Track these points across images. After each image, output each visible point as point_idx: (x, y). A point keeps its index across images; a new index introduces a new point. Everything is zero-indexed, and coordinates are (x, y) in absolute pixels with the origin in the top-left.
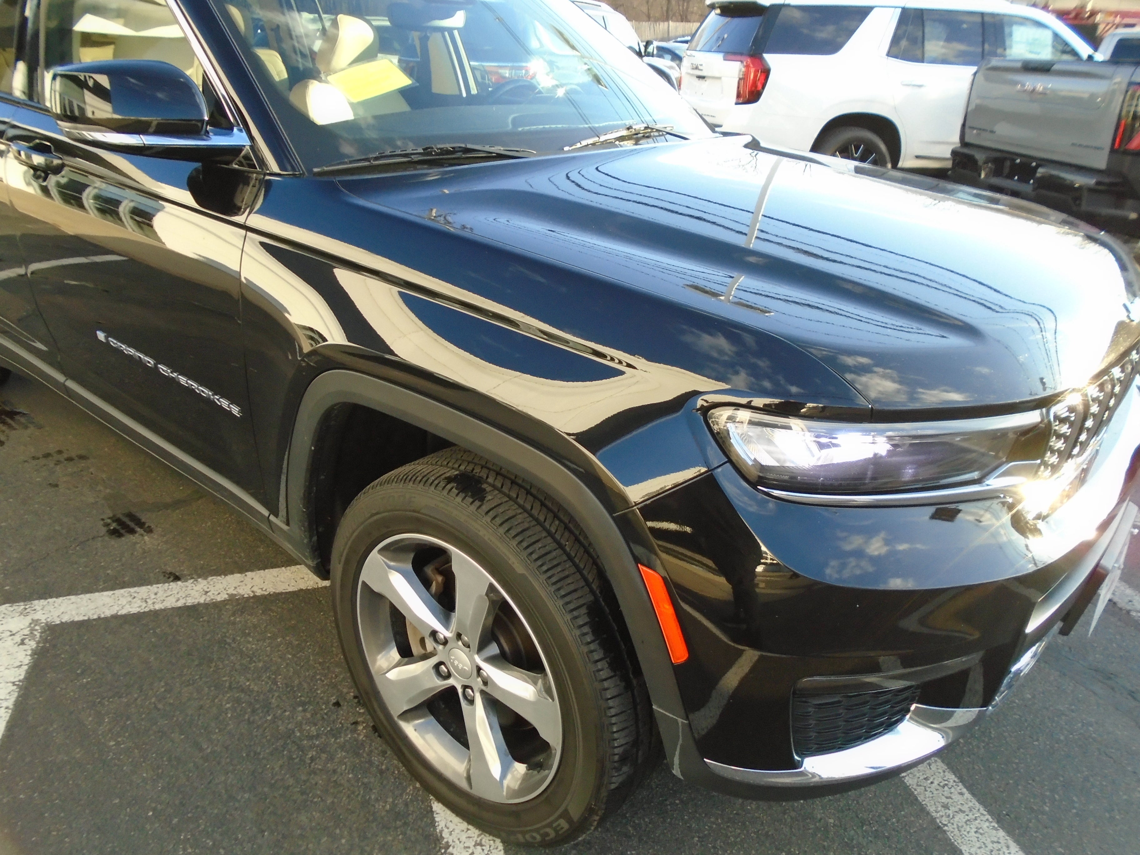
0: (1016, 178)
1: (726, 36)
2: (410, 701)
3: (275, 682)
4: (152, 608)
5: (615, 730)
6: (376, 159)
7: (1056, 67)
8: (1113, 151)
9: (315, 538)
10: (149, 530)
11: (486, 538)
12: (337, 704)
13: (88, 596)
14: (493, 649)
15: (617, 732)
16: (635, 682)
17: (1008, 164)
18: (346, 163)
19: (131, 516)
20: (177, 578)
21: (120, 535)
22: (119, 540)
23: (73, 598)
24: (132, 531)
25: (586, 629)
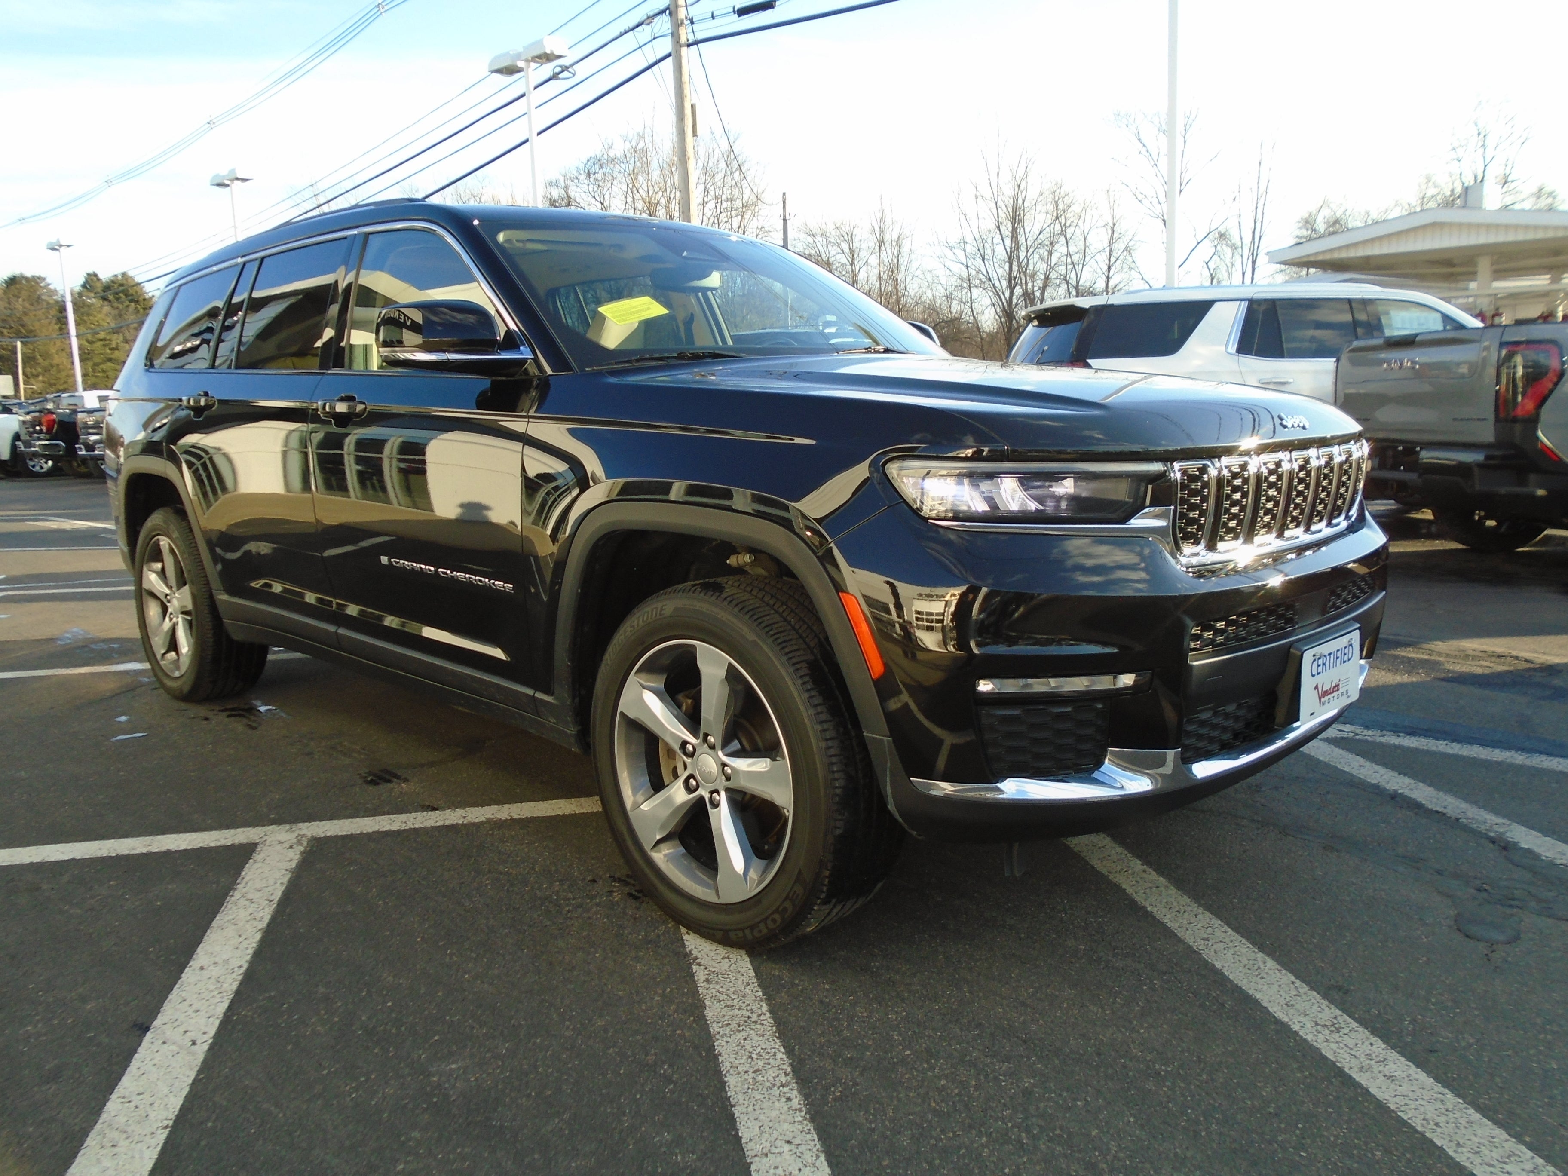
0: (1402, 468)
1: (1046, 348)
2: (663, 827)
3: (533, 869)
4: (412, 826)
5: (835, 769)
6: (637, 361)
7: (1418, 338)
8: (1497, 420)
9: (577, 700)
10: (406, 780)
11: (724, 619)
12: (594, 881)
13: (350, 820)
14: (735, 745)
15: (837, 771)
16: (853, 734)
17: (1390, 453)
18: (612, 364)
19: (387, 771)
20: (434, 809)
21: (378, 784)
22: (376, 787)
23: (335, 822)
24: (389, 781)
25: (807, 679)
